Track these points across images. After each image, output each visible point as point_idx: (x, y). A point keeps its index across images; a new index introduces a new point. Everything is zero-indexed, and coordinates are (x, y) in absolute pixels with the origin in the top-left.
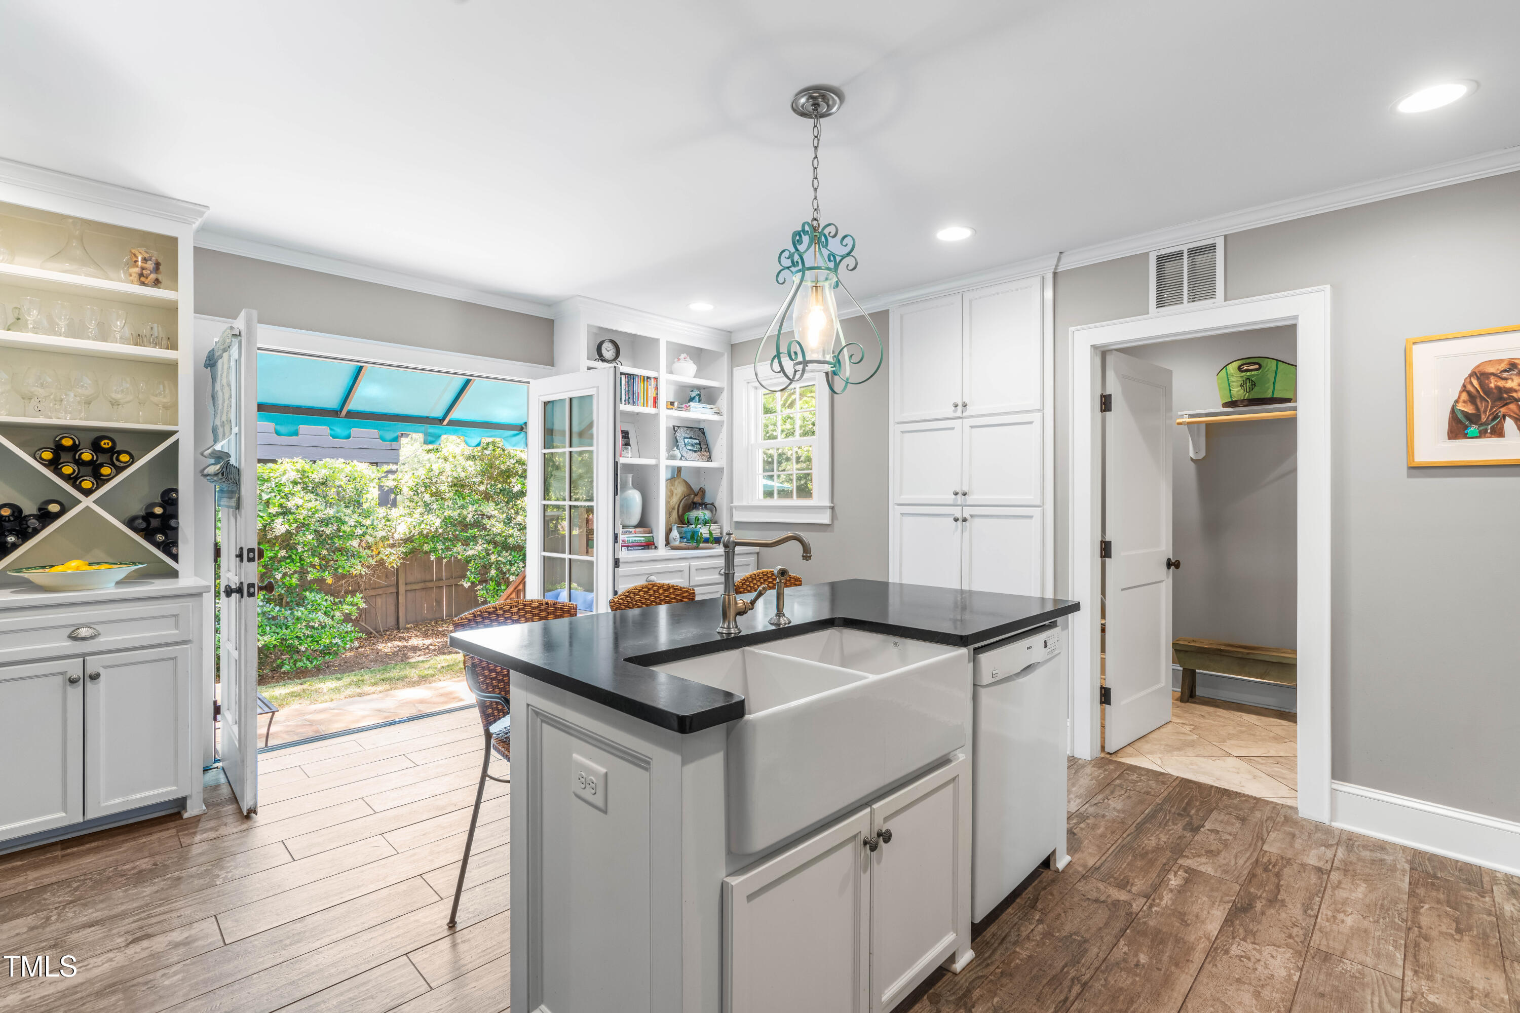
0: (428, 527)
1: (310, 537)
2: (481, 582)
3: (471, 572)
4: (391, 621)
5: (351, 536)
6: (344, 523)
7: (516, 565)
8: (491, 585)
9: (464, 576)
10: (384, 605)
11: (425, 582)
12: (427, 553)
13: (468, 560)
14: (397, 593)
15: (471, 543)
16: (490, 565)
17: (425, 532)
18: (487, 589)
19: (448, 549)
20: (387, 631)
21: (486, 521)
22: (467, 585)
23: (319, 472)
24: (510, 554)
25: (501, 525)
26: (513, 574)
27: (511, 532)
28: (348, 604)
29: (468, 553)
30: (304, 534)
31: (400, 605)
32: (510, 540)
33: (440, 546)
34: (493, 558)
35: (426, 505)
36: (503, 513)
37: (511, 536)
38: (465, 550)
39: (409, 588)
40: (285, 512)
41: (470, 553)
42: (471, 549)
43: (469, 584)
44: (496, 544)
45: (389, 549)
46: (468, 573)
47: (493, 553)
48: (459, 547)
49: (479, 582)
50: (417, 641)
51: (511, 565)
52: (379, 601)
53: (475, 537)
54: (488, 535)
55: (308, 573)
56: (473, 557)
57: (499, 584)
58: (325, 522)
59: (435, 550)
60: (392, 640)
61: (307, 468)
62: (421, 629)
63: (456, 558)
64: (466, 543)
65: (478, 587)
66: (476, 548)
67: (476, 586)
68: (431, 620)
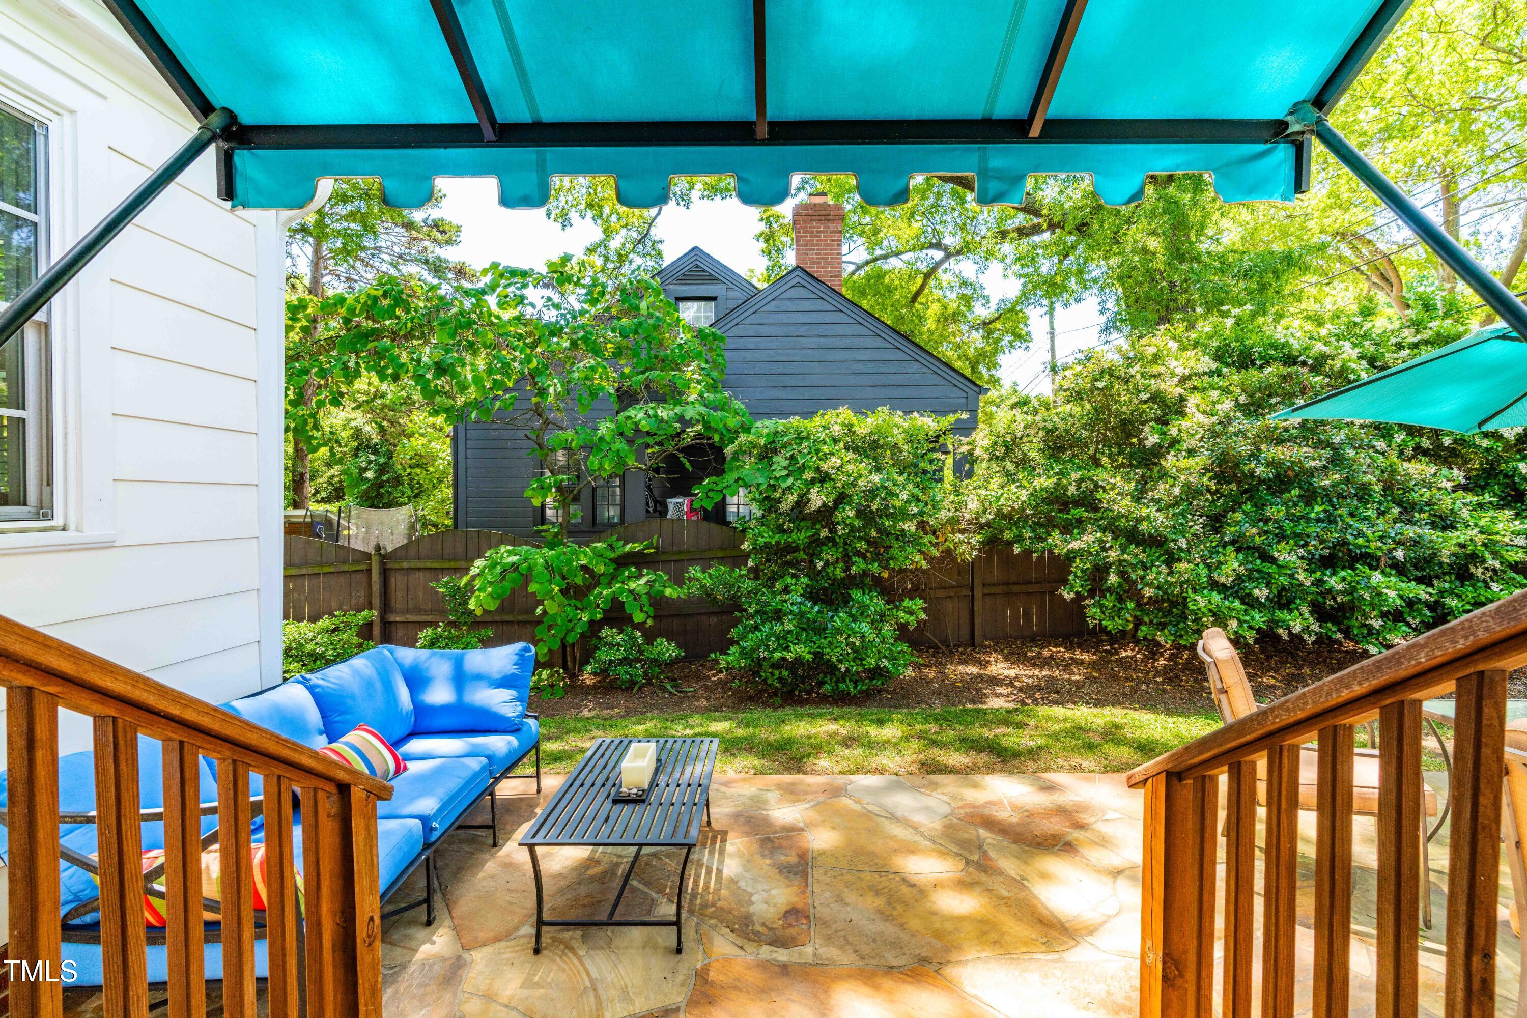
0: (1010, 503)
1: (852, 513)
2: (1092, 593)
3: (1076, 577)
4: (965, 633)
5: (903, 514)
6: (893, 495)
7: (1154, 569)
8: (1109, 601)
9: (1065, 582)
10: (954, 611)
11: (1007, 584)
12: (1010, 544)
13: (1070, 558)
14: (973, 596)
15: (1076, 531)
16: (1108, 566)
17: (1005, 510)
18: (1102, 606)
19: (1041, 539)
20: (960, 646)
21: (1100, 495)
22: (1069, 596)
23: (865, 426)
24: (1144, 552)
25: (1127, 501)
26: (1150, 585)
27: (1144, 512)
28: (905, 612)
29: (1070, 547)
30: (844, 509)
31: (976, 614)
32: (1144, 526)
33: (1027, 534)
34: (1113, 555)
35: (1008, 474)
36: (1129, 481)
37: (1147, 518)
38: (1065, 541)
39: (987, 591)
40: (823, 478)
41: (1075, 545)
42: (1076, 539)
43: (1072, 595)
44: (1116, 532)
45: (958, 535)
46: (1071, 577)
47: (1111, 547)
48: (1055, 537)
49: (1089, 591)
50: (998, 667)
51: (1145, 568)
52: (950, 606)
53: (1080, 521)
54: (1102, 518)
55: (854, 563)
56: (1079, 553)
57: (1121, 600)
58: (871, 493)
59: (1019, 539)
60: (966, 663)
61: (854, 420)
62: (1002, 650)
63: (1050, 552)
64: (1067, 529)
65: (1087, 601)
66: (1085, 538)
67: (1085, 598)
68: (1016, 639)
